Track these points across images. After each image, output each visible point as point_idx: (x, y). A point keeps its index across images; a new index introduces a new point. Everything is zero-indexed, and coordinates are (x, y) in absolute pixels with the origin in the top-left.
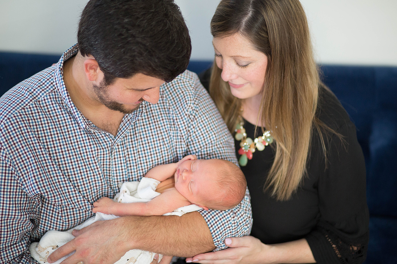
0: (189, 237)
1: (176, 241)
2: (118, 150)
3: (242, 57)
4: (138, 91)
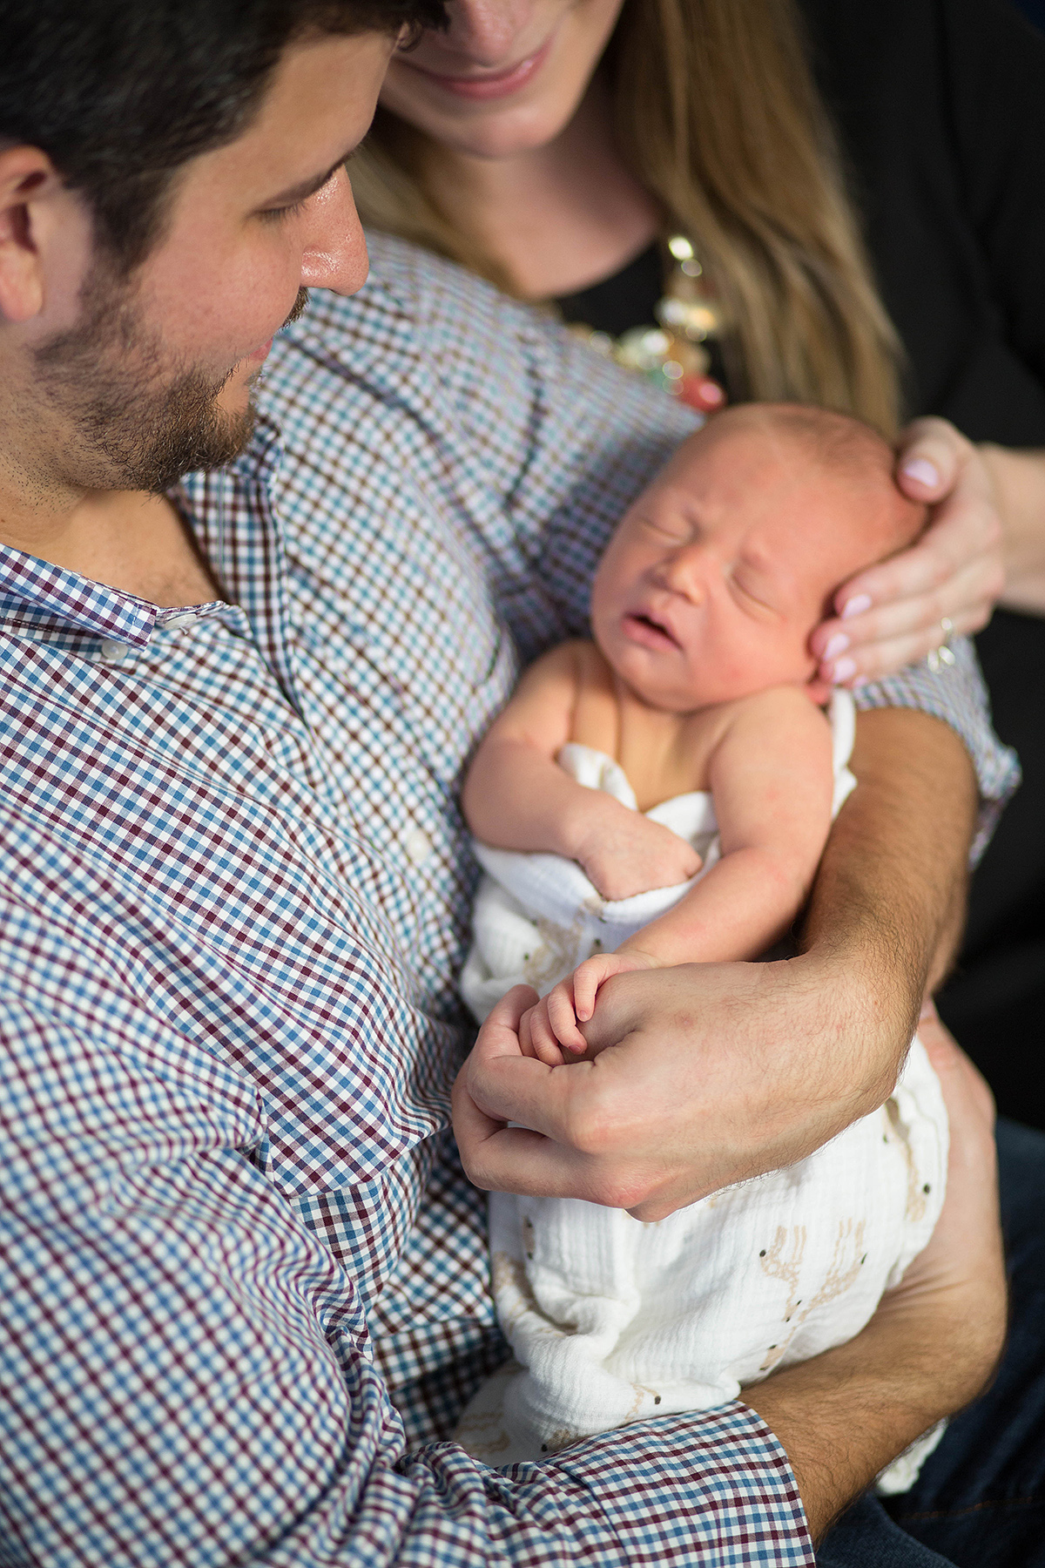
4: (273, 228)
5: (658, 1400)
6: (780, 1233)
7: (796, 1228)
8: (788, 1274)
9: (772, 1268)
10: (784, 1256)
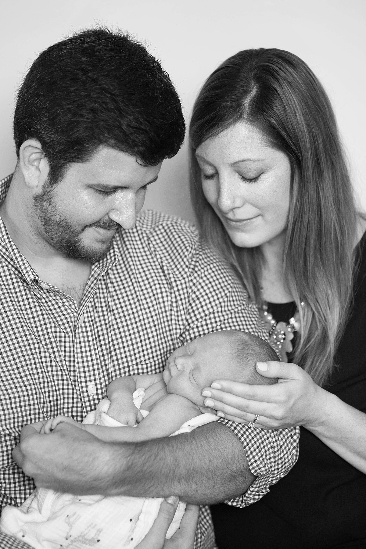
0: (210, 461)
1: (189, 472)
2: (84, 330)
3: (251, 160)
4: (101, 196)
5: (23, 536)
6: (75, 514)
7: (79, 515)
8: (70, 525)
9: (67, 521)
10: (72, 520)
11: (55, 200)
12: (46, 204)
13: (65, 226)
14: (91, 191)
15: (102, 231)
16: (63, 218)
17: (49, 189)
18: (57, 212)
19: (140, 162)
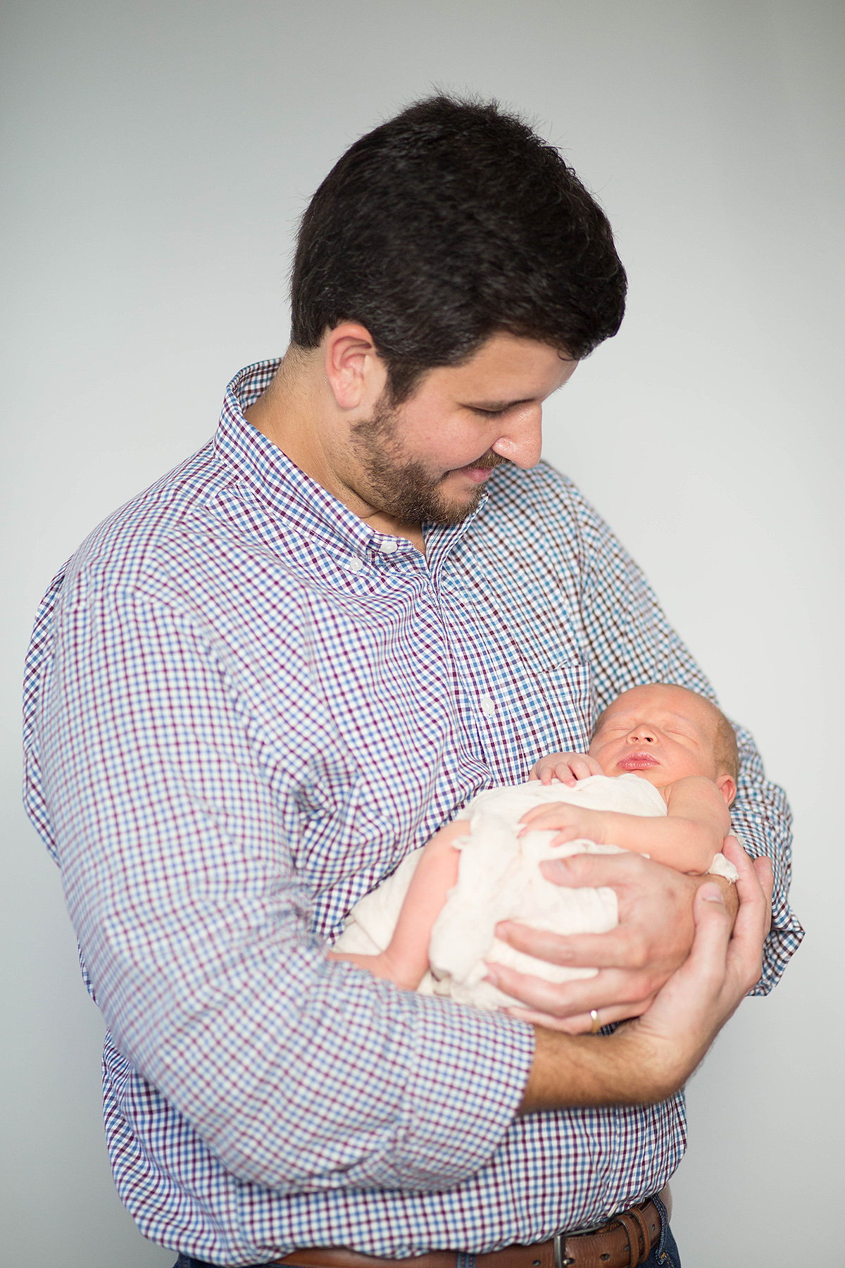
4: (483, 419)
11: (401, 430)
12: (381, 439)
13: (414, 474)
14: (468, 413)
15: (477, 474)
16: (414, 461)
17: (389, 412)
18: (405, 452)
19: (564, 355)
